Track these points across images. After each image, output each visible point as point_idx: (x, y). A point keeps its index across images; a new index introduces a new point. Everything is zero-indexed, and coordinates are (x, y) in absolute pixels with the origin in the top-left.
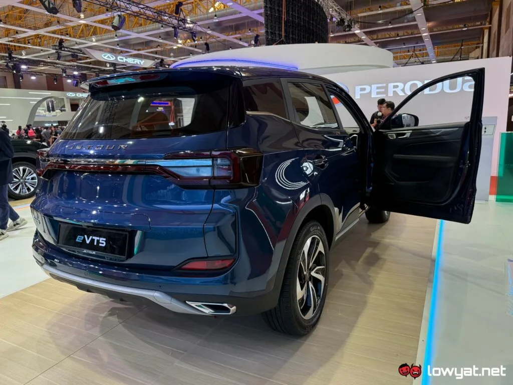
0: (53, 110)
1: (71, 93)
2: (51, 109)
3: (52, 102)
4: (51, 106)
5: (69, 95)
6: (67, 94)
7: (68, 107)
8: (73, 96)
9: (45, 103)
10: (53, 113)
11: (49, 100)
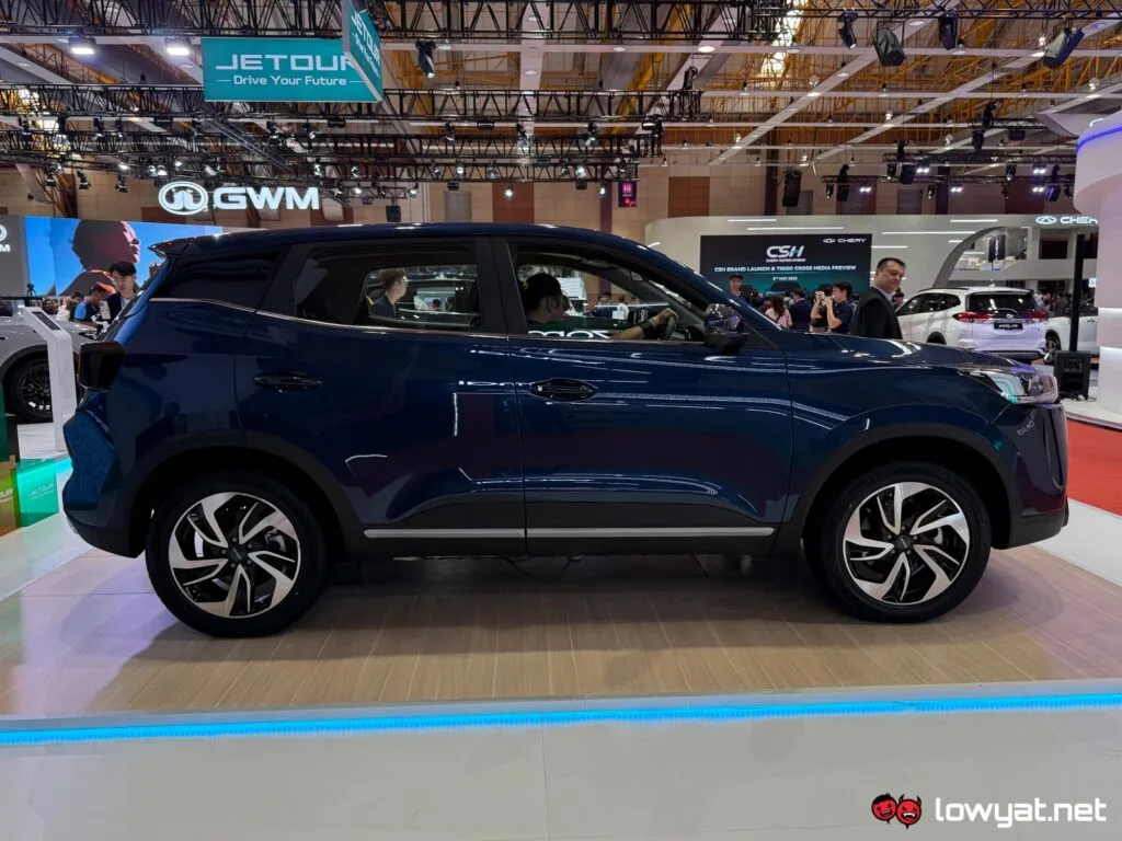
0: (1001, 256)
1: (1046, 217)
2: (997, 254)
3: (1003, 239)
4: (997, 249)
5: (1041, 222)
6: (1037, 220)
7: (1033, 248)
8: (1051, 222)
9: (986, 239)
10: (997, 263)
11: (995, 234)
